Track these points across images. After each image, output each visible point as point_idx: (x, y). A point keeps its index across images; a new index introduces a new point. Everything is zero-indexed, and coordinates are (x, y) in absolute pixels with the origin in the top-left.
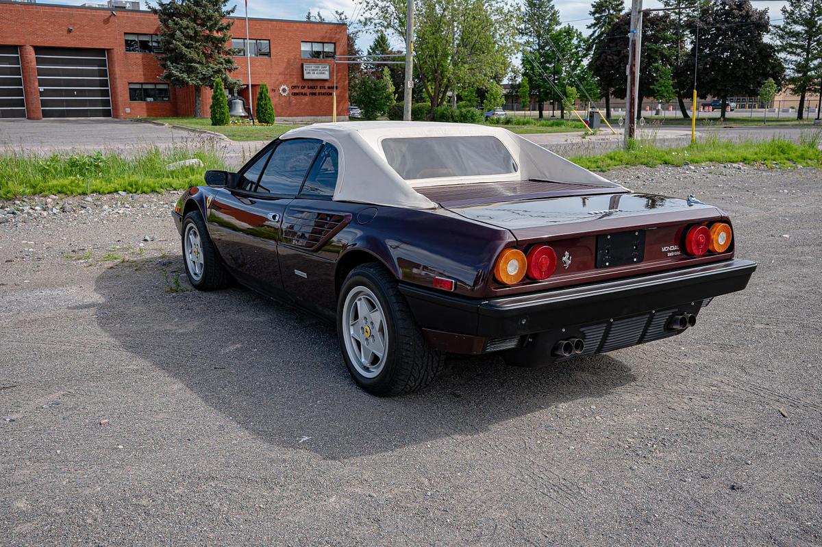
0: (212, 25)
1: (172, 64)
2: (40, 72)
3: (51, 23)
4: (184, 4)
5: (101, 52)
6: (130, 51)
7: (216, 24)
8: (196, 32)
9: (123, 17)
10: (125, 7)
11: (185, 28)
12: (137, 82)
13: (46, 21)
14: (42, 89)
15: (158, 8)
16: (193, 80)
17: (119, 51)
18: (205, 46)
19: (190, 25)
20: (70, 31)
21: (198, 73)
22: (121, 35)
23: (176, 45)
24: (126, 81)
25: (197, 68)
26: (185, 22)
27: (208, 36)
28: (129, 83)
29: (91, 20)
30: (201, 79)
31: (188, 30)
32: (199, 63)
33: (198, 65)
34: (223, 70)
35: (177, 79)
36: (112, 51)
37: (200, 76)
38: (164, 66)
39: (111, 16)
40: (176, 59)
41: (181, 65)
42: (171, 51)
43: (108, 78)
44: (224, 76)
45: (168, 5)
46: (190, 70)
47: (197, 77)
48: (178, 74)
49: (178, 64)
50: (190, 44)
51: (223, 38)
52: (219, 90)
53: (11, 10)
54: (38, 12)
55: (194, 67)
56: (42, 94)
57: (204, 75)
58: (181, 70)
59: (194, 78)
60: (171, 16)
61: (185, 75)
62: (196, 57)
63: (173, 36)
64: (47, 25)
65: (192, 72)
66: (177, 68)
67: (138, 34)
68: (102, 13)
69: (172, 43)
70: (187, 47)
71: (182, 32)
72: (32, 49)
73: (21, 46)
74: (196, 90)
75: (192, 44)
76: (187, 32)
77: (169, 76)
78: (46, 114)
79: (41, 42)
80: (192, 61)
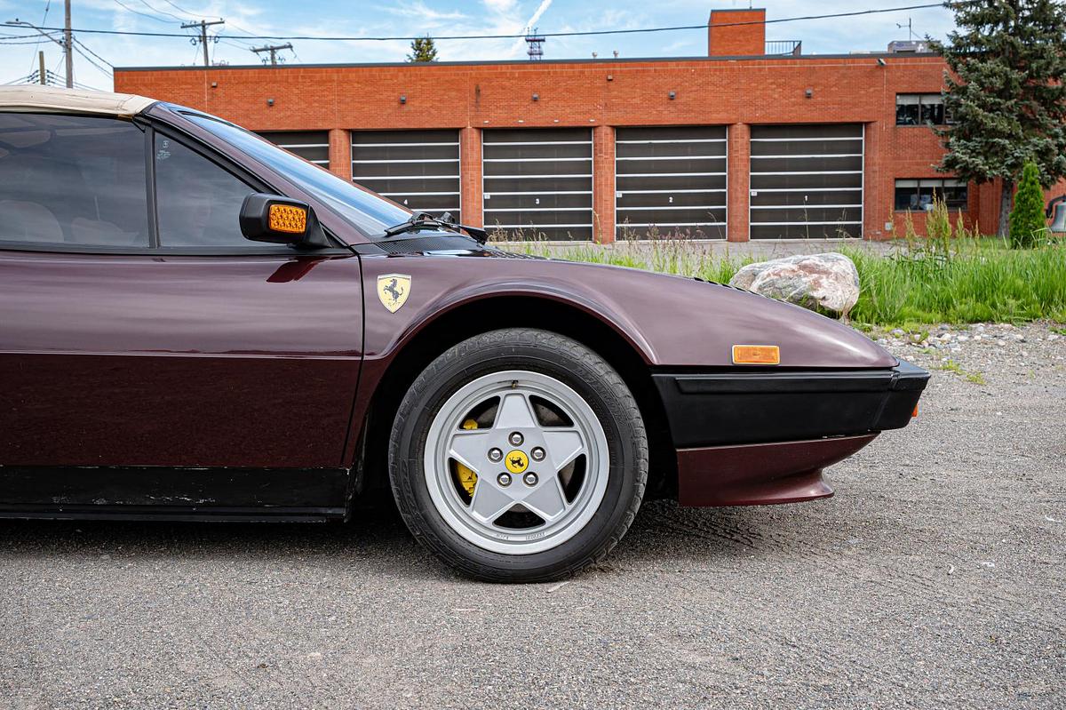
0: (1041, 67)
1: (959, 139)
2: (755, 165)
3: (779, 86)
4: (994, 34)
5: (855, 128)
6: (905, 123)
7: (1049, 64)
8: (1008, 82)
9: (898, 67)
10: (914, 51)
11: (987, 76)
12: (911, 176)
13: (772, 83)
14: (754, 192)
15: (947, 43)
16: (995, 168)
17: (885, 123)
18: (1027, 106)
19: (997, 70)
20: (809, 96)
21: (1007, 156)
22: (890, 97)
23: (967, 106)
24: (890, 175)
25: (1004, 148)
26: (990, 65)
27: (1036, 88)
28: (896, 179)
29: (844, 76)
30: (1011, 167)
31: (994, 80)
32: (1009, 136)
33: (1007, 142)
34: (1053, 147)
35: (965, 169)
36: (872, 125)
37: (1010, 161)
38: (947, 145)
39: (877, 67)
40: (971, 132)
41: (975, 142)
42: (963, 118)
43: (862, 172)
44: (1056, 159)
45: (967, 38)
46: (991, 151)
47: (1002, 163)
48: (966, 158)
49: (969, 140)
50: (995, 103)
51: (1062, 89)
52: (1028, 185)
53: (721, 70)
54: (760, 70)
55: (999, 144)
56: (754, 201)
57: (1017, 158)
58: (973, 151)
59: (998, 165)
60: (965, 55)
61: (979, 161)
62: (1003, 126)
63: (963, 91)
64: (774, 90)
65: (996, 154)
66: (967, 148)
67: (921, 94)
68: (862, 63)
69: (960, 105)
70: (991, 109)
71: (982, 85)
72: (745, 128)
73: (730, 125)
74: (1004, 187)
75: (1000, 104)
76: (991, 83)
77: (951, 164)
78: (756, 233)
79: (760, 117)
80: (995, 132)
